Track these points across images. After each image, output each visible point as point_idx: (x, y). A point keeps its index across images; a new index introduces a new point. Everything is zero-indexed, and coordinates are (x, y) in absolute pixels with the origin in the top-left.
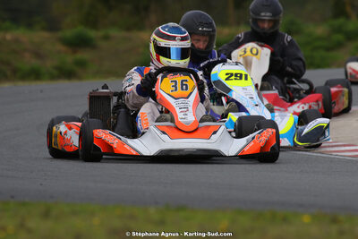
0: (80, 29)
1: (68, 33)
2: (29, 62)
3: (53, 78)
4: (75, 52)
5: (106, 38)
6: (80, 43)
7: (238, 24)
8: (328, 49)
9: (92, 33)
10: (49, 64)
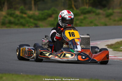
7: (35, 11)
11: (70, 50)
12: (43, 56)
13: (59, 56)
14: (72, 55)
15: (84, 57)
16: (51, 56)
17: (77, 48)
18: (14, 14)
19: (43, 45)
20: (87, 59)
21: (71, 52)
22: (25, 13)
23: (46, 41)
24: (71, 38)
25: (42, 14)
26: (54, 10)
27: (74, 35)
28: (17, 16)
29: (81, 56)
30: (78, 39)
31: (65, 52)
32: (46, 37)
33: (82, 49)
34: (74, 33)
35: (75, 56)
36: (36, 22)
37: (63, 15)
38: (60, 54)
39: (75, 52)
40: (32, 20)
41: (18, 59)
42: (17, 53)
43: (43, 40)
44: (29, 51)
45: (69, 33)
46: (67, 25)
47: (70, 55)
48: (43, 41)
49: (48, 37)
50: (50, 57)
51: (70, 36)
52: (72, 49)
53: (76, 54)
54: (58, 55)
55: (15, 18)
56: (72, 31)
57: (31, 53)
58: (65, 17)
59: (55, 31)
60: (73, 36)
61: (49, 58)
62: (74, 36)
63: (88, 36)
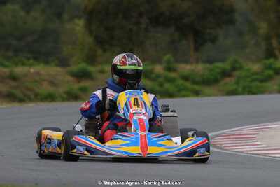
0: (83, 65)
1: (75, 68)
2: (46, 88)
3: (63, 100)
4: (79, 82)
5: (102, 72)
6: (83, 75)
7: (197, 62)
8: (262, 81)
9: (91, 69)
10: (61, 91)
18: (152, 71)
22: (175, 70)
25: (211, 70)
26: (236, 62)
28: (158, 76)
36: (197, 87)
40: (188, 84)
55: (154, 80)
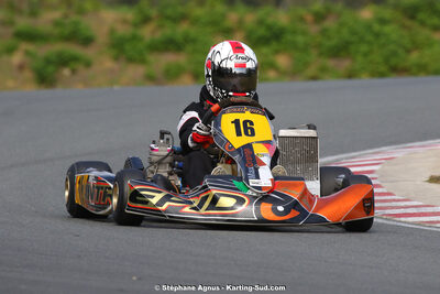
11: (235, 182)
12: (140, 205)
13: (195, 205)
14: (240, 201)
15: (281, 208)
16: (167, 204)
17: (258, 177)
19: (151, 163)
20: (294, 213)
21: (237, 189)
23: (163, 150)
24: (238, 142)
27: (252, 130)
29: (270, 206)
30: (267, 143)
31: (214, 192)
32: (162, 138)
33: (276, 178)
34: (252, 123)
35: (250, 203)
37: (217, 60)
38: (198, 196)
39: (249, 192)
41: (69, 211)
42: (67, 193)
43: (153, 146)
44: (98, 188)
45: (236, 122)
46: (231, 94)
47: (234, 201)
48: (153, 149)
49: (169, 136)
50: (164, 207)
51: (239, 134)
52: (240, 179)
53: (255, 197)
54: (191, 203)
56: (247, 115)
57: (105, 194)
58: (224, 65)
59: (194, 114)
60: (246, 134)
61: (160, 211)
62: (253, 134)
63: (312, 133)
